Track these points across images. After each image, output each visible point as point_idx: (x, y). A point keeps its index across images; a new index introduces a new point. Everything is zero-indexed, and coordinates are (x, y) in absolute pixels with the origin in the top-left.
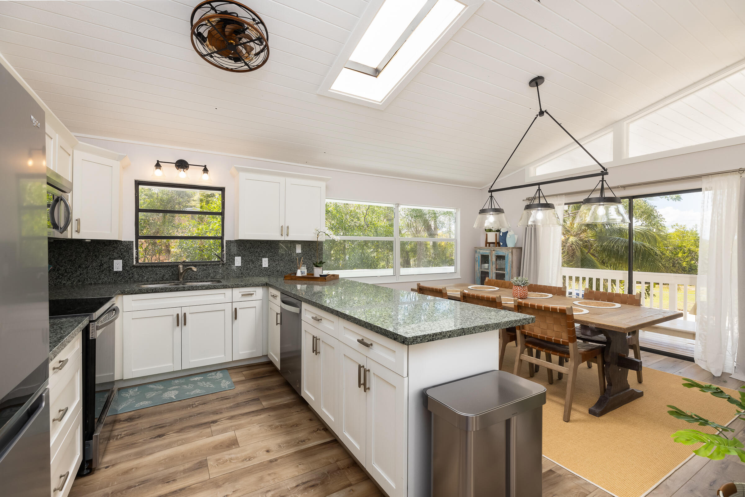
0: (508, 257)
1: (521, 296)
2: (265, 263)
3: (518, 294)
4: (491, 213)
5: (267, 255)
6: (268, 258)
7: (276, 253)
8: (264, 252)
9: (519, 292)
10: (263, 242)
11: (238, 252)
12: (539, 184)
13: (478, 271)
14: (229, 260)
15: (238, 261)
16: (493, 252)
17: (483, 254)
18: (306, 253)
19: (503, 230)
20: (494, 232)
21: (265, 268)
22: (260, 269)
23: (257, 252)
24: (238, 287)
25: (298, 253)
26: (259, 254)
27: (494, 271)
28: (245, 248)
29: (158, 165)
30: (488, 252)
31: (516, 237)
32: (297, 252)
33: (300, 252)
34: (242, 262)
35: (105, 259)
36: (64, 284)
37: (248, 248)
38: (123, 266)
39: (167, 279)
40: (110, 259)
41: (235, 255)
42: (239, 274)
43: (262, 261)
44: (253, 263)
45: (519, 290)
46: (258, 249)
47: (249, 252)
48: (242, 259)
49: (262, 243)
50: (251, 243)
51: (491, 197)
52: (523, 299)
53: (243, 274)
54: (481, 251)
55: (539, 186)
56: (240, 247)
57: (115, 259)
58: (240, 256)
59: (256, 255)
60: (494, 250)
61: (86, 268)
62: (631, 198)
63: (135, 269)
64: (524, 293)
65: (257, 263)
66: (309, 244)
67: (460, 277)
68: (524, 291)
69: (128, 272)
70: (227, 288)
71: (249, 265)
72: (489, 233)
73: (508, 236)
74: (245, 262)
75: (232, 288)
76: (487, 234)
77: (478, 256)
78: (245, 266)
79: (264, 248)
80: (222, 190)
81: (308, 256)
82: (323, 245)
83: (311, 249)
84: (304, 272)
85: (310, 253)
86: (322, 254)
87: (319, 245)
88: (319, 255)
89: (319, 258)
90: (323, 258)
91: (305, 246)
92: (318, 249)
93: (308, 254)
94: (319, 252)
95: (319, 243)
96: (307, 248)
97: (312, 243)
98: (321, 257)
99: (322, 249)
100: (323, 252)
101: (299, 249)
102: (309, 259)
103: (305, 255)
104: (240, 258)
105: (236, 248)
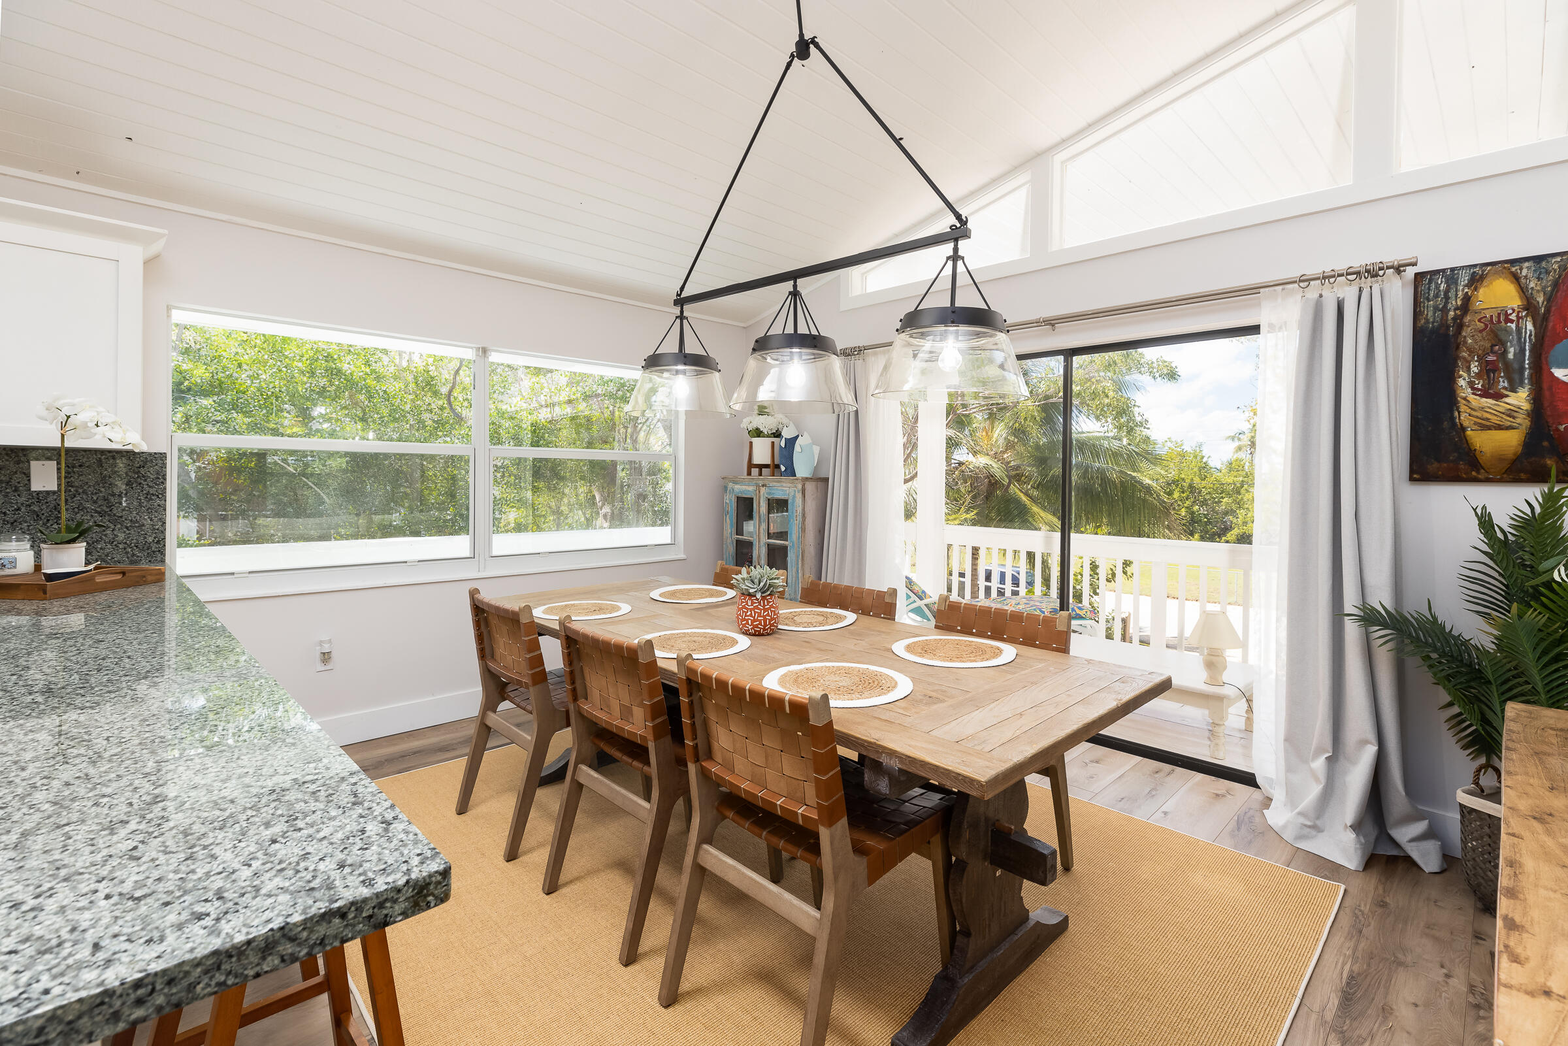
0: (795, 504)
1: (757, 626)
3: (747, 620)
4: (681, 367)
9: (751, 615)
12: (794, 275)
13: (729, 541)
16: (763, 490)
17: (740, 495)
18: (83, 493)
19: (787, 434)
20: (768, 436)
25: (38, 493)
27: (764, 539)
30: (751, 488)
31: (816, 450)
32: (36, 486)
33: (53, 486)
45: (751, 610)
51: (681, 317)
52: (763, 635)
54: (737, 487)
55: (795, 282)
60: (763, 486)
62: (1070, 353)
64: (764, 617)
66: (100, 460)
67: (682, 556)
68: (767, 610)
72: (756, 441)
73: (797, 448)
76: (751, 443)
77: (731, 500)
81: (95, 502)
82: (164, 465)
83: (110, 477)
84: (13, 563)
85: (101, 492)
86: (160, 496)
87: (149, 464)
88: (146, 498)
89: (149, 508)
90: (165, 510)
91: (80, 466)
92: (143, 476)
93: (92, 493)
94: (145, 486)
95: (146, 458)
96: (90, 475)
97: (114, 458)
98: (159, 505)
99: (159, 478)
100: (165, 488)
101: (44, 478)
102: (96, 512)
103: (79, 498)
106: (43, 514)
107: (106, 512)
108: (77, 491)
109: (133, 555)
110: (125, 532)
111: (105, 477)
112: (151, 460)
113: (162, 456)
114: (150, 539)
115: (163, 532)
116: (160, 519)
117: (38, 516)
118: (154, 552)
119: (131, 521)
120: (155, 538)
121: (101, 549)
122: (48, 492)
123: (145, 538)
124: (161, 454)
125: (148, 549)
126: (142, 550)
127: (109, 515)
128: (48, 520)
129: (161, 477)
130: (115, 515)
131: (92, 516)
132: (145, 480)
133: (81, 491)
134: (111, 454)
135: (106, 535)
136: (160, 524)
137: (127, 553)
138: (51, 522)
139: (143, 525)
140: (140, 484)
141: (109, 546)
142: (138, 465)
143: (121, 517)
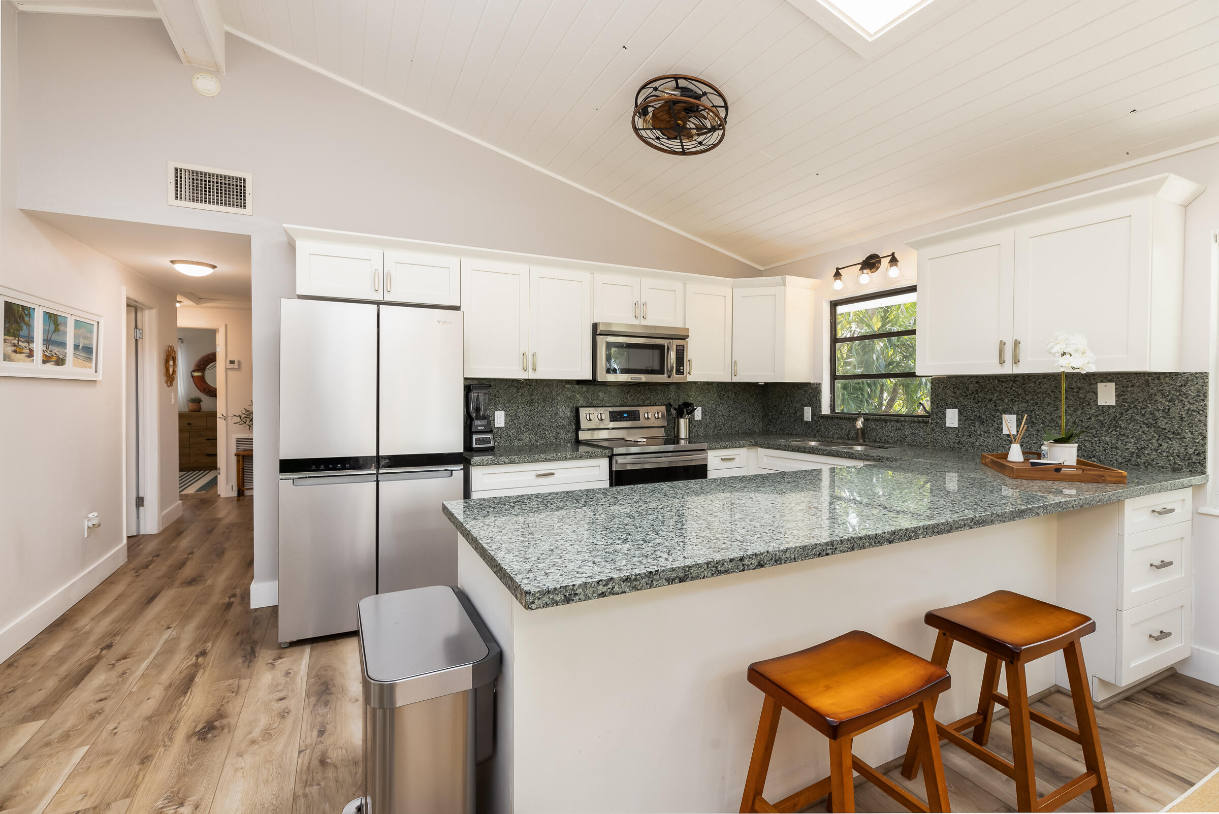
2: (1009, 424)
5: (1015, 409)
6: (1018, 414)
7: (1037, 404)
8: (1006, 400)
10: (1004, 380)
11: (952, 400)
14: (936, 414)
15: (952, 418)
18: (1135, 407)
21: (1007, 435)
22: (997, 437)
23: (991, 400)
25: (1103, 407)
26: (995, 406)
28: (966, 393)
29: (837, 275)
32: (1101, 402)
33: (1112, 402)
34: (959, 420)
35: (798, 406)
36: (772, 431)
37: (973, 393)
38: (812, 416)
39: (852, 437)
40: (802, 405)
41: (947, 405)
42: (954, 443)
43: (1002, 420)
44: (982, 423)
46: (993, 394)
47: (974, 399)
48: (960, 413)
49: (1003, 382)
50: (977, 382)
53: (962, 444)
56: (956, 390)
57: (805, 406)
58: (956, 408)
59: (989, 406)
61: (786, 414)
63: (821, 421)
65: (990, 425)
66: (1147, 381)
69: (816, 423)
70: (853, 458)
71: (975, 426)
74: (965, 421)
78: (966, 428)
79: (1008, 393)
81: (1143, 415)
82: (1205, 384)
83: (1155, 395)
85: (1148, 407)
86: (1201, 412)
87: (1190, 383)
88: (1187, 413)
89: (1190, 423)
90: (1206, 425)
91: (1132, 386)
92: (1185, 394)
93: (1141, 408)
94: (1186, 403)
95: (1188, 378)
96: (1139, 393)
97: (1159, 379)
98: (1199, 421)
99: (1200, 396)
100: (1206, 405)
101: (1107, 395)
102: (1144, 423)
103: (1131, 412)
104: (957, 410)
105: (948, 392)
106: (1106, 423)
107: (1152, 424)
108: (1129, 406)
109: (1175, 463)
110: (1168, 442)
111: (1151, 394)
112: (1192, 380)
113: (1203, 376)
114: (1191, 451)
115: (1204, 445)
116: (1201, 433)
117: (1102, 424)
118: (1194, 463)
119: (1173, 433)
120: (1196, 450)
121: (1148, 454)
122: (1109, 407)
123: (1186, 449)
124: (1202, 373)
125: (1189, 460)
126: (1183, 460)
127: (1154, 427)
128: (1109, 428)
129: (1202, 395)
130: (1159, 427)
131: (1141, 427)
132: (1187, 398)
133: (1132, 406)
134: (1156, 376)
135: (1152, 443)
136: (1201, 438)
137: (1170, 460)
138: (1111, 429)
139: (1184, 438)
140: (1182, 401)
141: (1154, 453)
142: (1180, 384)
143: (1165, 429)
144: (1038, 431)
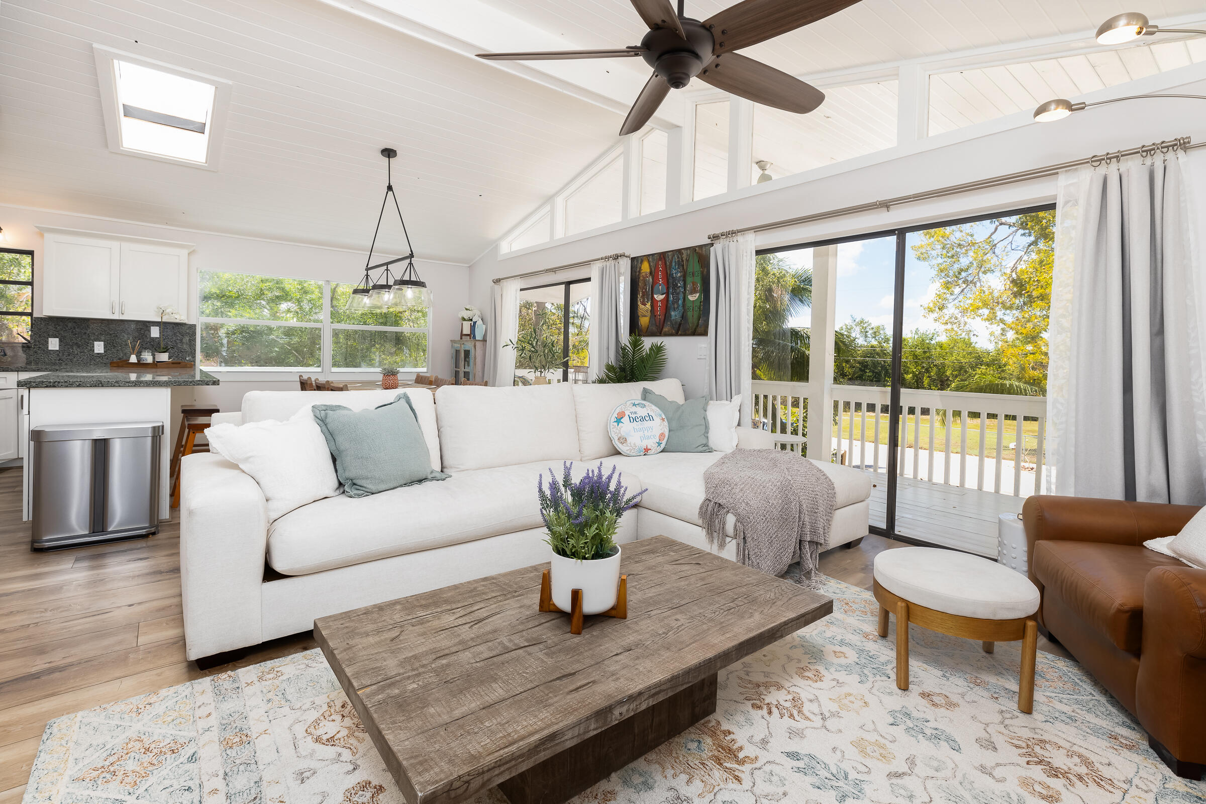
0: (473, 352)
2: (99, 347)
5: (102, 339)
6: (104, 342)
7: (116, 336)
8: (96, 334)
11: (53, 333)
12: (387, 264)
13: (453, 371)
14: (38, 342)
15: (54, 344)
17: (457, 350)
18: (168, 338)
19: (475, 320)
20: (468, 321)
21: (98, 354)
22: (91, 355)
23: (85, 333)
24: (26, 371)
25: (153, 338)
26: (89, 337)
27: (464, 369)
28: (65, 328)
30: (461, 346)
32: (152, 336)
33: (158, 336)
34: (60, 345)
37: (71, 328)
41: (48, 336)
42: (56, 360)
43: (94, 345)
44: (79, 347)
46: (86, 329)
47: (71, 333)
48: (60, 341)
49: (93, 323)
50: (74, 322)
51: (367, 275)
53: (62, 360)
54: (457, 345)
55: (387, 266)
56: (56, 326)
58: (57, 338)
59: (83, 337)
60: (465, 344)
62: (568, 284)
65: (85, 348)
66: (173, 327)
71: (73, 349)
72: (464, 322)
73: (477, 326)
74: (65, 346)
75: (18, 371)
76: (463, 324)
77: (454, 352)
78: (66, 350)
79: (97, 329)
80: (31, 253)
81: (171, 342)
82: (195, 329)
83: (176, 333)
84: (146, 360)
85: (173, 338)
86: (194, 341)
88: (189, 341)
89: (190, 345)
90: (196, 346)
91: (168, 329)
92: (188, 333)
94: (189, 337)
95: (189, 326)
96: (169, 332)
98: (193, 344)
100: (196, 338)
101: (155, 332)
102: (172, 346)
104: (57, 340)
105: (50, 327)
106: (155, 346)
108: (166, 338)
110: (182, 354)
112: (191, 327)
113: (195, 326)
115: (195, 354)
116: (194, 349)
117: (153, 346)
119: (184, 350)
120: (192, 359)
122: (156, 338)
123: (189, 358)
125: (190, 362)
129: (194, 334)
130: (178, 347)
134: (178, 324)
135: (175, 355)
136: (194, 351)
139: (188, 351)
140: (187, 336)
142: (186, 329)
144: (118, 350)
